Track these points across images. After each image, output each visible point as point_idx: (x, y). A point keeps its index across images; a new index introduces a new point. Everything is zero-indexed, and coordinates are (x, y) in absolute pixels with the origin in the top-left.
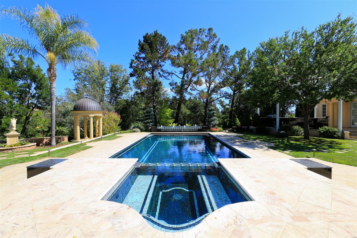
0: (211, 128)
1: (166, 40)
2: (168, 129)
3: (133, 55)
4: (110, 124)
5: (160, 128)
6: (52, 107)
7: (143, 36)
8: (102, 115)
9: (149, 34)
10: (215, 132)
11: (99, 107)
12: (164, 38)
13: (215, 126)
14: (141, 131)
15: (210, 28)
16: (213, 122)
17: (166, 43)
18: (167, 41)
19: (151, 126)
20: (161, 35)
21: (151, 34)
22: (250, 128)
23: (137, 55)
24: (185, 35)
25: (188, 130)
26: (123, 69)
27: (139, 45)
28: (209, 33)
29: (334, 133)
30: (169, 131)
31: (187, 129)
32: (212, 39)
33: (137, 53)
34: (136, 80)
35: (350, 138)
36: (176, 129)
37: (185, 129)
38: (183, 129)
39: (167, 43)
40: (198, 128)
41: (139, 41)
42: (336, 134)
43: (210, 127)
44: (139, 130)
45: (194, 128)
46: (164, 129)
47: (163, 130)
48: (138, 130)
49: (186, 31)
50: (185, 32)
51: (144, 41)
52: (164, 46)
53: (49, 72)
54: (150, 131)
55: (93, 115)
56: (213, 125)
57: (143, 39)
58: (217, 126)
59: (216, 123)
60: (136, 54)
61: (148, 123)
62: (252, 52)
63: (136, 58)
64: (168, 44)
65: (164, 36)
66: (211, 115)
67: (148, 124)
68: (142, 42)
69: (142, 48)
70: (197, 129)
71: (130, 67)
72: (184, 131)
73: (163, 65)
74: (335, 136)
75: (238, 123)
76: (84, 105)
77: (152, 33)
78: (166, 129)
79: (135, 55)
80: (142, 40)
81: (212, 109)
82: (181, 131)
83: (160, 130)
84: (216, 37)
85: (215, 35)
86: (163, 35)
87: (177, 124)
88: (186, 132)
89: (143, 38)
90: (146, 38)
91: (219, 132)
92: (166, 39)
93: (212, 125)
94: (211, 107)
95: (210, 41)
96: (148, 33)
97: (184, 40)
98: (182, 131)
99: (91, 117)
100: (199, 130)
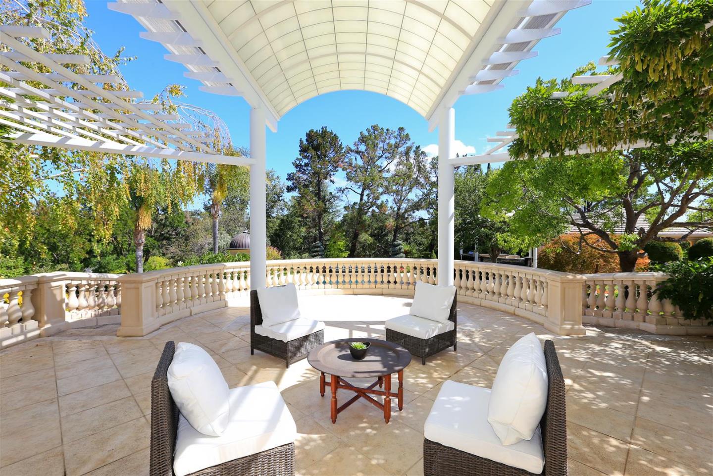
7: (306, 134)
9: (315, 131)
12: (336, 137)
15: (402, 127)
17: (338, 143)
18: (340, 141)
20: (332, 133)
21: (317, 131)
23: (298, 162)
24: (366, 134)
26: (275, 177)
27: (300, 146)
28: (399, 134)
32: (404, 142)
33: (297, 159)
39: (340, 143)
41: (300, 141)
49: (368, 128)
50: (367, 130)
51: (307, 140)
52: (336, 148)
57: (306, 138)
63: (296, 166)
64: (341, 145)
65: (336, 134)
66: (397, 251)
68: (305, 142)
69: (303, 150)
71: (287, 179)
73: (334, 175)
77: (319, 130)
79: (294, 163)
80: (304, 138)
81: (399, 244)
84: (409, 139)
85: (408, 137)
86: (334, 134)
89: (306, 136)
90: (310, 136)
92: (338, 139)
94: (399, 241)
95: (400, 145)
96: (313, 129)
97: (363, 139)
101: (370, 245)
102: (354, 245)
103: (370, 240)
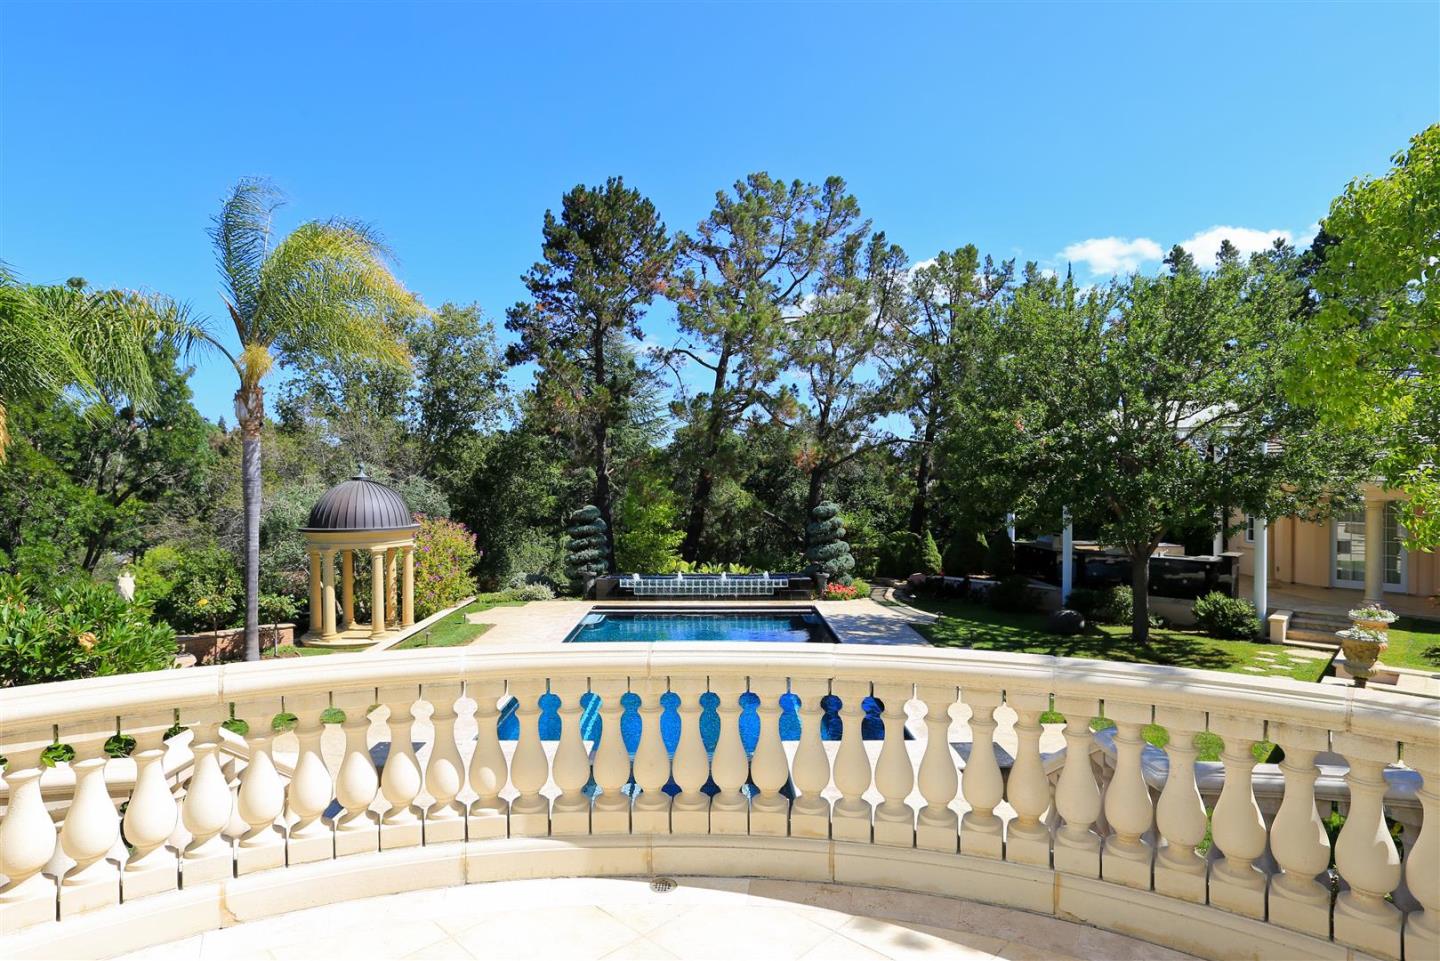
0: (826, 585)
1: (656, 215)
2: (660, 590)
3: (523, 278)
4: (442, 572)
5: (628, 586)
6: (251, 526)
7: (564, 197)
8: (411, 543)
10: (839, 600)
11: (402, 513)
12: (648, 207)
13: (842, 576)
14: (558, 595)
15: (835, 176)
16: (831, 563)
17: (654, 226)
18: (658, 218)
19: (594, 577)
20: (636, 195)
21: (594, 189)
22: (972, 586)
23: (538, 276)
24: (733, 198)
25: (736, 594)
26: (482, 323)
27: (544, 232)
28: (829, 198)
29: (1240, 619)
30: (665, 596)
31: (733, 590)
32: (842, 219)
33: (536, 267)
34: (533, 385)
35: (1287, 638)
36: (689, 590)
37: (726, 590)
38: (718, 590)
39: (659, 225)
40: (776, 584)
41: (546, 217)
42: (1243, 624)
43: (820, 580)
44: (548, 589)
45: (759, 586)
46: (645, 590)
47: (642, 594)
48: (546, 590)
49: (738, 181)
50: (735, 186)
51: (565, 216)
52: (649, 239)
53: (243, 405)
54: (592, 596)
55: (383, 547)
56: (831, 572)
57: (563, 209)
58: (848, 577)
59: (845, 565)
60: (532, 274)
61: (584, 562)
62: (1004, 262)
63: (535, 287)
64: (661, 231)
65: (647, 199)
66: (826, 534)
67: (585, 568)
68: (559, 221)
69: (556, 243)
70: (769, 590)
71: (507, 326)
72: (720, 598)
73: (641, 314)
74: (1240, 629)
75: (932, 559)
76: (351, 510)
77: (601, 188)
78: (653, 590)
79: (529, 276)
80: (558, 211)
81: (828, 513)
82: (712, 598)
83: (628, 594)
84: (857, 213)
85: (853, 206)
86: (643, 197)
87: (695, 563)
88: (728, 599)
89: (564, 203)
90: (574, 204)
91: (857, 600)
92: (653, 212)
93: (828, 575)
94: (826, 504)
95: (831, 228)
96: (583, 186)
97: (725, 216)
98: (715, 594)
99: (377, 553)
100: (778, 594)
101: (744, 514)
102: (698, 515)
103: (744, 499)
